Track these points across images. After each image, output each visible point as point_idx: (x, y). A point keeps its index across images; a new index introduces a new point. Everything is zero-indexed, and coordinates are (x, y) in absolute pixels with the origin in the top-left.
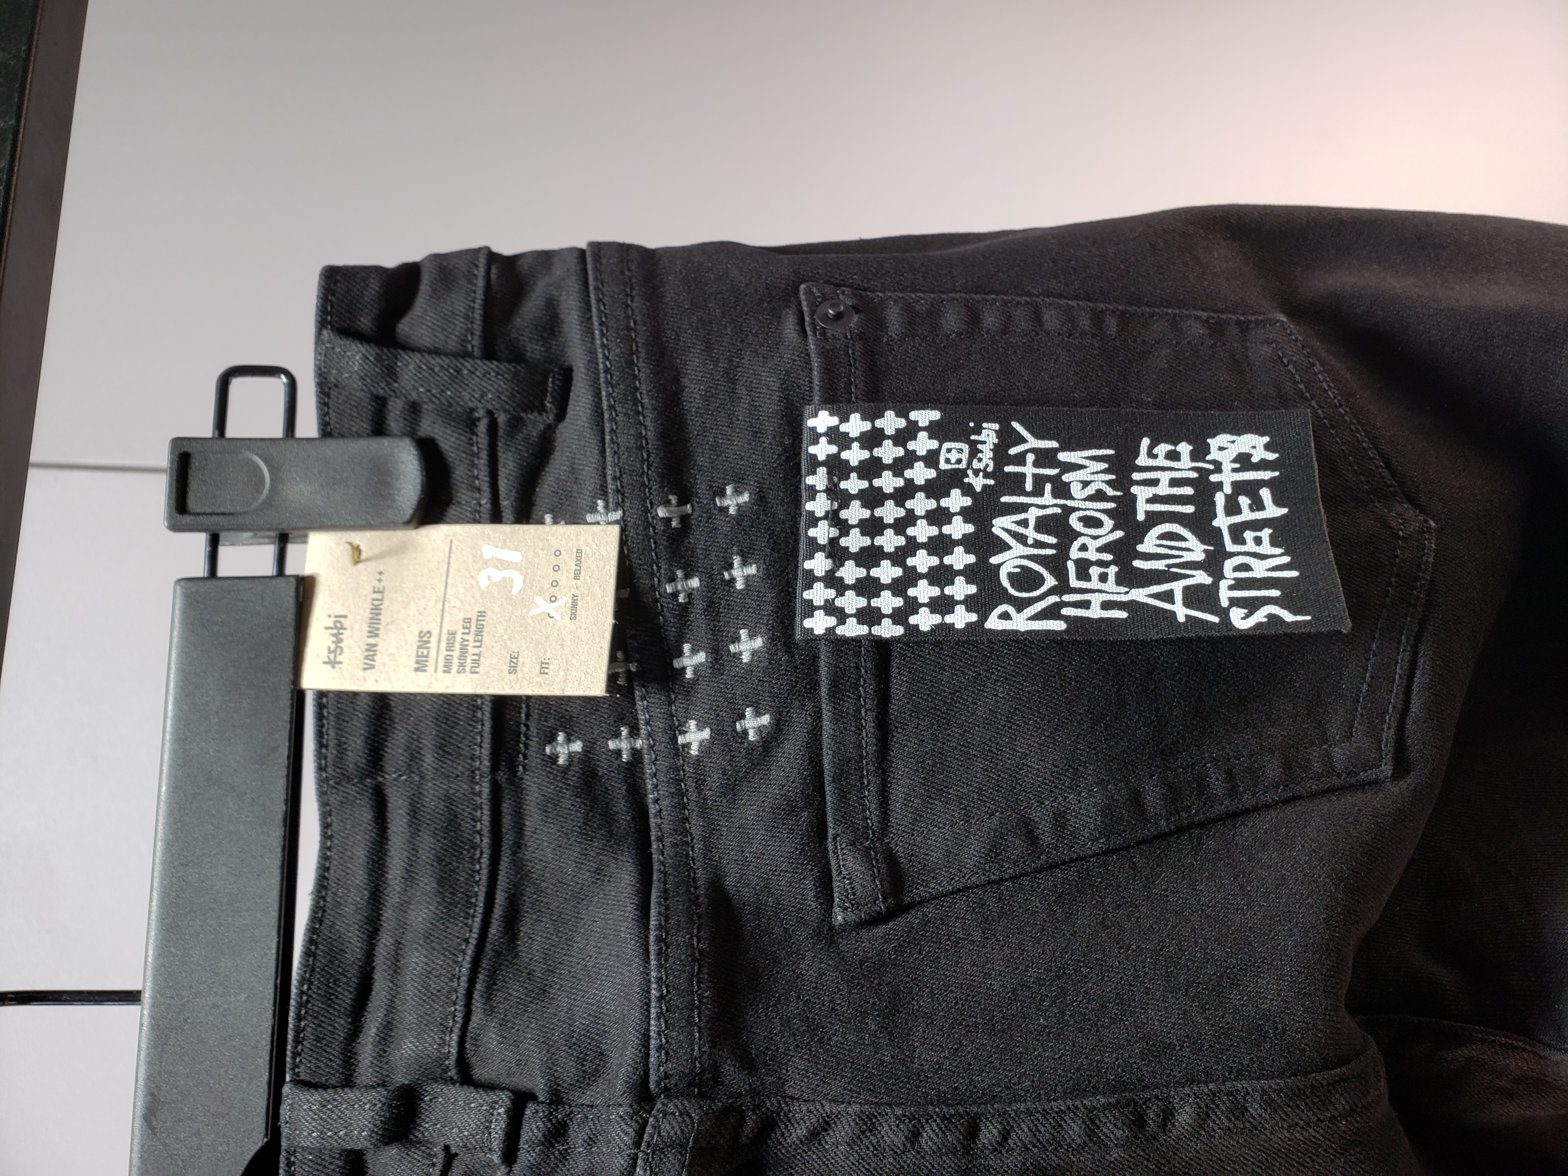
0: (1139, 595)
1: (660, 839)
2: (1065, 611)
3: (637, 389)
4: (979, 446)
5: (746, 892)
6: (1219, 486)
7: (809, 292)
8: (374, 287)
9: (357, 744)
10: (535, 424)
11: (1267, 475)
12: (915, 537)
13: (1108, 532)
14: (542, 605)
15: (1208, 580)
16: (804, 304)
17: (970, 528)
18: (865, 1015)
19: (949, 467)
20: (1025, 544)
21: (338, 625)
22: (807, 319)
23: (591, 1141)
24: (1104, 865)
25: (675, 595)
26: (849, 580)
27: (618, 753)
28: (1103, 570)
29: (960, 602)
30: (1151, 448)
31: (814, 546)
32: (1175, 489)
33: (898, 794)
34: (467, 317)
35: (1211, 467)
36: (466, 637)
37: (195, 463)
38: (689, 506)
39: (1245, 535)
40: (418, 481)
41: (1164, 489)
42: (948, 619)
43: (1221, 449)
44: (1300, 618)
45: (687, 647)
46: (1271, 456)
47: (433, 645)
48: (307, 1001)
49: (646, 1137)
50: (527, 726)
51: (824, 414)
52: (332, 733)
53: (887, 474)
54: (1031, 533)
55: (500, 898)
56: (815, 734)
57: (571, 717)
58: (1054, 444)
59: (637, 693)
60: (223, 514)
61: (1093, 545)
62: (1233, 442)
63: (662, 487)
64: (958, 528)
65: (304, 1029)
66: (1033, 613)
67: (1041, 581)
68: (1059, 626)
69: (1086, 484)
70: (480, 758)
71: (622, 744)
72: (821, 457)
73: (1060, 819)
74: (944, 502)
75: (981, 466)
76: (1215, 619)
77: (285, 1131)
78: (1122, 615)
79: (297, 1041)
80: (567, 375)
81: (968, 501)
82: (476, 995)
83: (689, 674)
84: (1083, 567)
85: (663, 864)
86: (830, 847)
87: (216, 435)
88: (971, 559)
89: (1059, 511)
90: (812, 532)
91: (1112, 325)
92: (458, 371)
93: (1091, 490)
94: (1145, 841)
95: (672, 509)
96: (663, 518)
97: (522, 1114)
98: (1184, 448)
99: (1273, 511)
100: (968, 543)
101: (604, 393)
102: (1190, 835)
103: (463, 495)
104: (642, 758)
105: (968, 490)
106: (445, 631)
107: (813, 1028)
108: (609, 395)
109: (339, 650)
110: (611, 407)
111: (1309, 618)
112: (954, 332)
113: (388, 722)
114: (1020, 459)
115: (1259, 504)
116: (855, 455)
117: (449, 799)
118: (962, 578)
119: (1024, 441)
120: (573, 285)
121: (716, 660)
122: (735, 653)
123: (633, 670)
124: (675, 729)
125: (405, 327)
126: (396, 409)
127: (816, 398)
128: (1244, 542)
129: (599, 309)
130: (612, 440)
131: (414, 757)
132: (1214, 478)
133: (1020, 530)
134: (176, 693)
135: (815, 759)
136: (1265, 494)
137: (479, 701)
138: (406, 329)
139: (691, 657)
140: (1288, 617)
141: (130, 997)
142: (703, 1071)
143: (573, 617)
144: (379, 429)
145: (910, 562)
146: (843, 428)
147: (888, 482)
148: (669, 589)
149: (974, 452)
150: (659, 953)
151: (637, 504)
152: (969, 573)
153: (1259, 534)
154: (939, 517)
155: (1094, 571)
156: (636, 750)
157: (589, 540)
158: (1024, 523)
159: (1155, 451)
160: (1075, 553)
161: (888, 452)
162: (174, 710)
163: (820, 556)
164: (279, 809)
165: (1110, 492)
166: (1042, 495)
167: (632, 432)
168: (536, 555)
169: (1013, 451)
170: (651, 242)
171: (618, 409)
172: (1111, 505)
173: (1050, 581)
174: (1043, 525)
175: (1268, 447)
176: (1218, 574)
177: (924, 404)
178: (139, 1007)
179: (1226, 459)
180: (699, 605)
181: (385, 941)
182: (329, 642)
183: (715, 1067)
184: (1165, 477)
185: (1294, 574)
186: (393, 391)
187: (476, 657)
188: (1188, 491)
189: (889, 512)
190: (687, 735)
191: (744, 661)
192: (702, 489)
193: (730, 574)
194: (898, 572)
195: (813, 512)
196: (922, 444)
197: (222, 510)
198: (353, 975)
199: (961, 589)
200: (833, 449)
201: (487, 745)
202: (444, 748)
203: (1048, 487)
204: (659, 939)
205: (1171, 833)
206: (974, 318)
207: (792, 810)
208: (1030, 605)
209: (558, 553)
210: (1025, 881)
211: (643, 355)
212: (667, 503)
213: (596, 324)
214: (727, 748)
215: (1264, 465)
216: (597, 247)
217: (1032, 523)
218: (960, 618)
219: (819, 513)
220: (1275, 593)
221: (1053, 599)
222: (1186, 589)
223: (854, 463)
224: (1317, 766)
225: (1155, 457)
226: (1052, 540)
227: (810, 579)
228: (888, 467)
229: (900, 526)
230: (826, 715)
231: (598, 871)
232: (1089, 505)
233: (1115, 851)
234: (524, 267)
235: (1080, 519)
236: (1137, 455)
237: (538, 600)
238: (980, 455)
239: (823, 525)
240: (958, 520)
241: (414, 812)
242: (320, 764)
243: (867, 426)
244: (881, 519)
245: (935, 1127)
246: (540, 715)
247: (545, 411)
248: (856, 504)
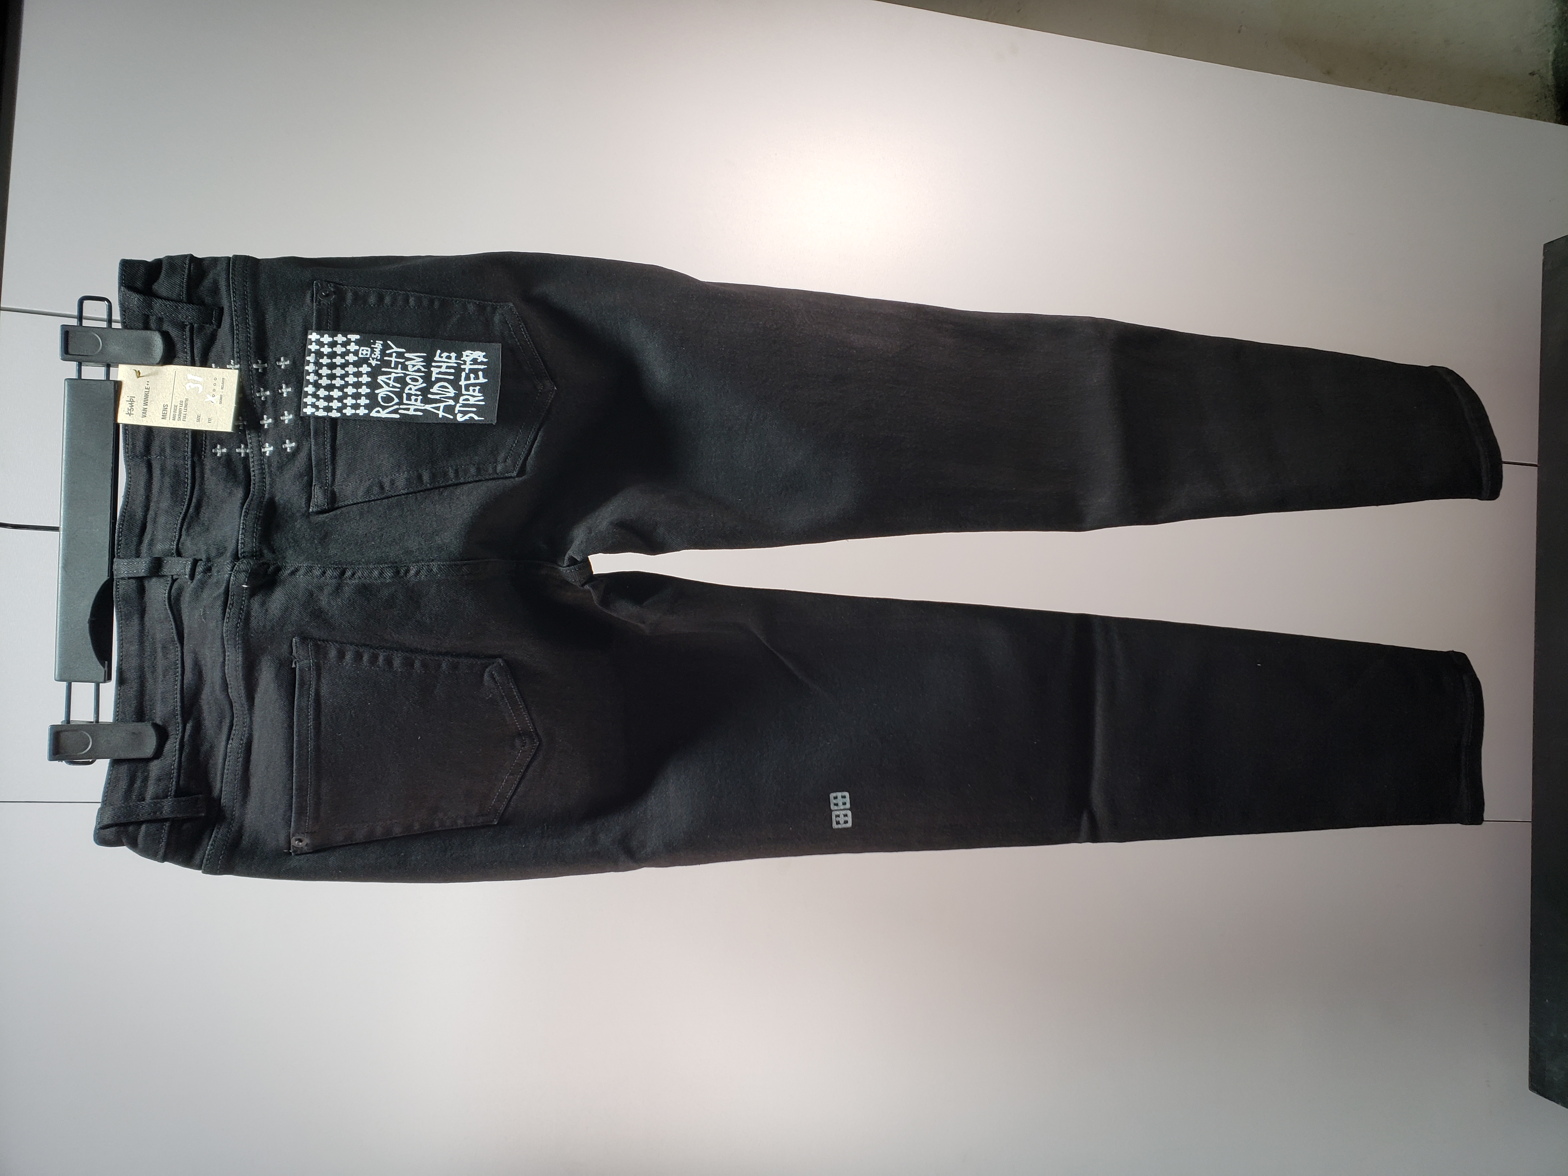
0: (428, 407)
1: (254, 484)
2: (400, 411)
3: (247, 318)
4: (375, 349)
5: (282, 502)
6: (464, 370)
7: (317, 284)
8: (142, 270)
9: (140, 445)
10: (209, 329)
11: (482, 367)
12: (348, 381)
13: (421, 384)
14: (210, 398)
15: (453, 403)
16: (314, 289)
17: (369, 379)
18: (314, 539)
19: (363, 356)
20: (389, 387)
21: (132, 400)
22: (315, 296)
23: (218, 572)
24: (406, 498)
25: (260, 397)
26: (322, 396)
27: (240, 454)
28: (416, 397)
29: (362, 406)
30: (440, 354)
31: (308, 382)
32: (448, 370)
33: (338, 473)
34: (180, 286)
35: (462, 362)
36: (181, 408)
37: (71, 335)
38: (266, 364)
39: (470, 388)
40: (162, 348)
41: (443, 370)
42: (358, 412)
43: (467, 356)
44: (480, 419)
45: (265, 417)
46: (485, 360)
47: (169, 410)
48: (122, 531)
49: (235, 568)
50: (206, 442)
51: (314, 334)
52: (130, 440)
53: (338, 357)
54: (391, 383)
55: (194, 500)
56: (310, 450)
57: (223, 440)
58: (404, 350)
59: (247, 432)
60: (83, 355)
61: (414, 388)
62: (472, 354)
63: (255, 356)
64: (365, 379)
65: (121, 540)
66: (388, 411)
67: (393, 400)
68: (397, 416)
69: (414, 366)
70: (187, 452)
71: (242, 451)
72: (313, 350)
73: (392, 482)
74: (360, 369)
75: (375, 357)
76: (452, 417)
77: (115, 573)
78: (421, 414)
79: (119, 545)
80: (222, 310)
81: (369, 369)
82: (183, 530)
83: (266, 427)
84: (409, 396)
85: (254, 492)
86: (313, 488)
87: (79, 325)
88: (368, 391)
89: (403, 375)
90: (308, 377)
91: (437, 304)
92: (177, 307)
93: (416, 368)
94: (422, 491)
95: (259, 365)
96: (255, 368)
97: (197, 564)
98: (453, 355)
99: (482, 380)
100: (368, 385)
101: (234, 319)
102: (439, 491)
103: (180, 354)
104: (249, 456)
105: (370, 365)
106: (173, 405)
107: (296, 541)
108: (236, 320)
109: (132, 409)
110: (237, 325)
111: (483, 419)
112: (372, 304)
113: (152, 437)
114: (390, 355)
115: (477, 377)
116: (326, 350)
117: (176, 466)
118: (364, 397)
119: (393, 348)
120: (223, 275)
121: (276, 422)
122: (282, 420)
123: (245, 424)
124: (261, 446)
125: (155, 287)
126: (153, 319)
127: (314, 327)
128: (469, 391)
129: (233, 286)
130: (237, 338)
131: (163, 450)
132: (462, 367)
133: (388, 381)
134: (67, 421)
135: (310, 459)
136: (480, 373)
137: (187, 432)
138: (156, 287)
139: (266, 420)
140: (476, 418)
141: (56, 529)
142: (256, 552)
143: (221, 403)
144: (147, 327)
145: (345, 390)
146: (322, 340)
147: (338, 361)
148: (258, 395)
149: (373, 351)
150: (244, 516)
151: (245, 363)
152: (367, 396)
153: (475, 388)
154: (358, 374)
155: (413, 398)
156: (247, 453)
157: (227, 375)
158: (389, 379)
159: (442, 355)
160: (407, 391)
161: (339, 349)
162: (66, 427)
163: (310, 386)
164: (110, 465)
165: (423, 369)
166: (397, 369)
167: (244, 335)
168: (208, 379)
169: (388, 352)
170: (259, 257)
171: (240, 326)
172: (423, 374)
173: (396, 400)
174: (396, 380)
175: (484, 357)
176: (457, 401)
177: (353, 332)
178: (59, 532)
179: (468, 360)
180: (270, 401)
181: (151, 513)
182: (128, 406)
183: (261, 550)
184: (444, 365)
185: (483, 403)
186: (151, 313)
187: (185, 415)
188: (453, 371)
189: (338, 372)
190: (265, 449)
191: (286, 423)
192: (272, 358)
193: (281, 391)
194: (340, 394)
195: (308, 370)
196: (353, 347)
197: (83, 354)
198: (139, 522)
199: (363, 401)
200: (318, 347)
201: (190, 447)
202: (174, 448)
203: (400, 366)
204: (245, 512)
205: (432, 489)
206: (381, 299)
207: (301, 476)
208: (387, 408)
209: (216, 379)
210: (378, 502)
211: (249, 306)
212: (257, 363)
213: (232, 292)
214: (279, 454)
215: (482, 363)
216: (236, 257)
217: (392, 379)
218: (362, 412)
219: (310, 371)
220: (474, 409)
221: (397, 407)
222: (445, 406)
223: (326, 353)
224: (491, 470)
225: (442, 357)
226: (399, 386)
227: (307, 394)
228: (339, 355)
229: (342, 377)
230: (313, 443)
231: (230, 493)
232: (414, 373)
233: (410, 493)
234: (206, 263)
235: (410, 379)
236: (435, 356)
237: (208, 396)
238: (375, 353)
239: (312, 375)
240: (365, 376)
241: (163, 469)
242: (126, 451)
243: (330, 339)
244: (335, 374)
245: (331, 571)
246: (210, 438)
247: (213, 324)
248: (325, 368)
